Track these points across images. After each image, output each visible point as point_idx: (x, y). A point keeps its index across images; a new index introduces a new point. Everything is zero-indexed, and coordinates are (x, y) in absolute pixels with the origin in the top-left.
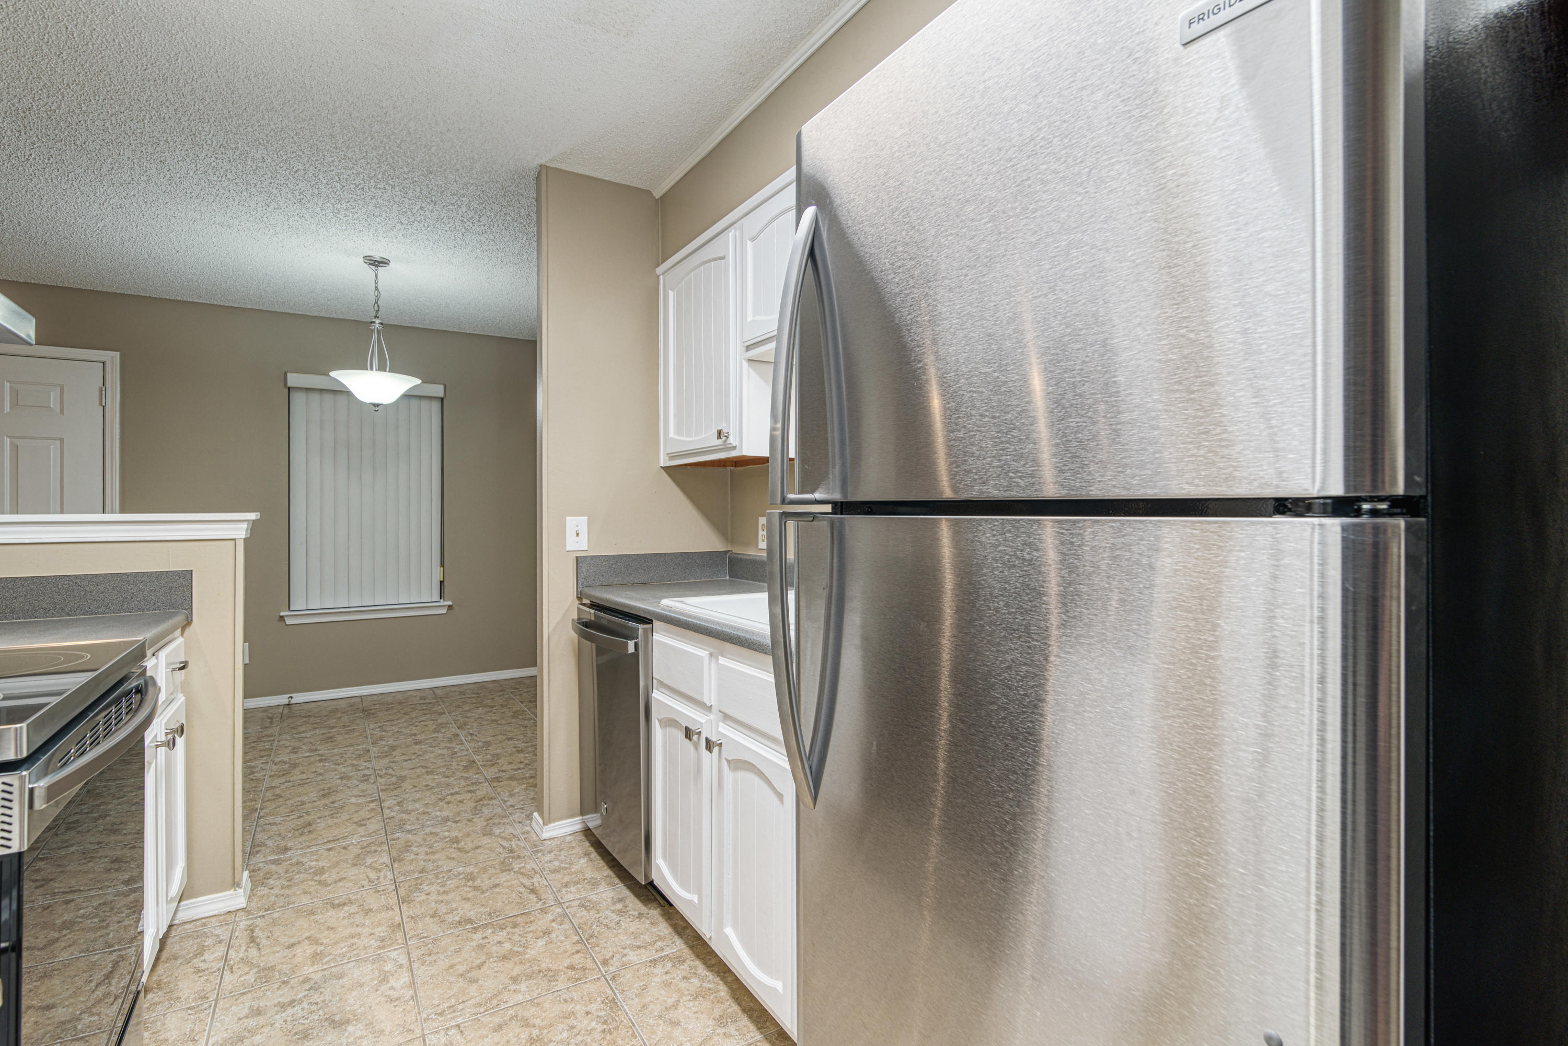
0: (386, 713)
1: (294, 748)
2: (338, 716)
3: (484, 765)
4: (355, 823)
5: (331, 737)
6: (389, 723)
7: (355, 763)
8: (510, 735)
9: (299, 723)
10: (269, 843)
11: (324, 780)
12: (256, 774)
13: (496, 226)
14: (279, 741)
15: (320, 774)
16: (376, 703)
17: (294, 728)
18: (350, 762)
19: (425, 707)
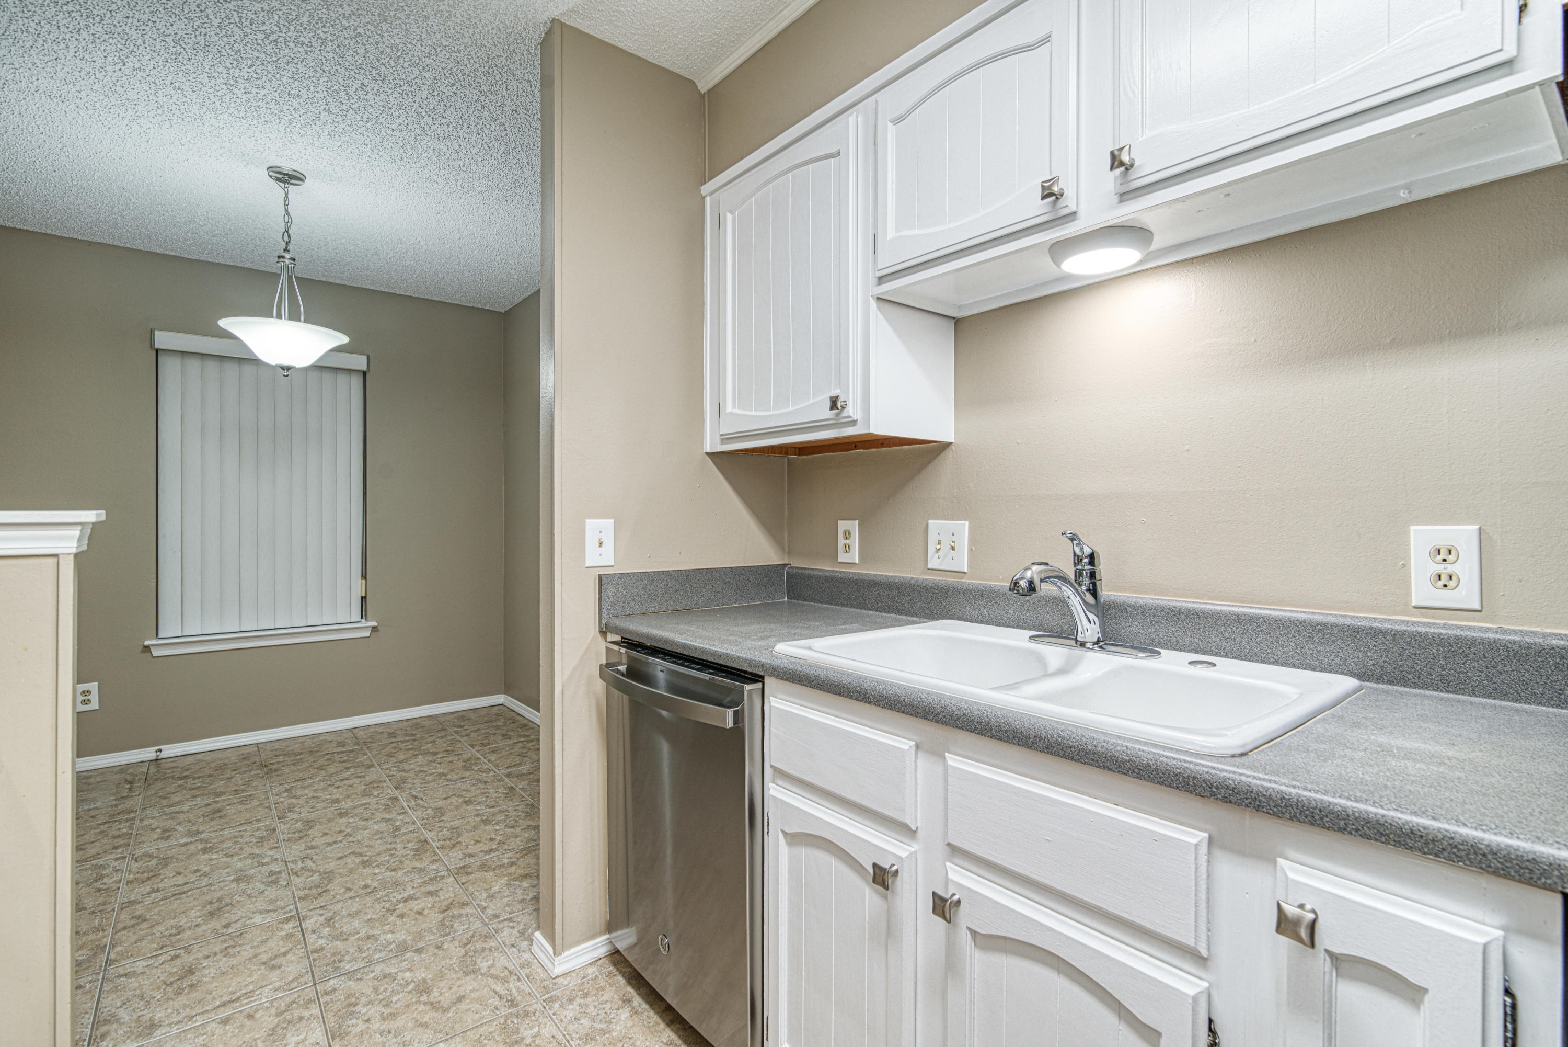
0: (292, 768)
1: (165, 831)
2: (228, 775)
3: (442, 847)
4: (264, 963)
5: (219, 811)
6: (298, 783)
7: (257, 852)
8: (468, 796)
9: (171, 789)
10: (124, 1015)
11: (211, 884)
12: (105, 880)
13: (466, 126)
14: (142, 820)
15: (205, 875)
16: (278, 753)
17: (164, 798)
18: (248, 850)
19: (346, 758)
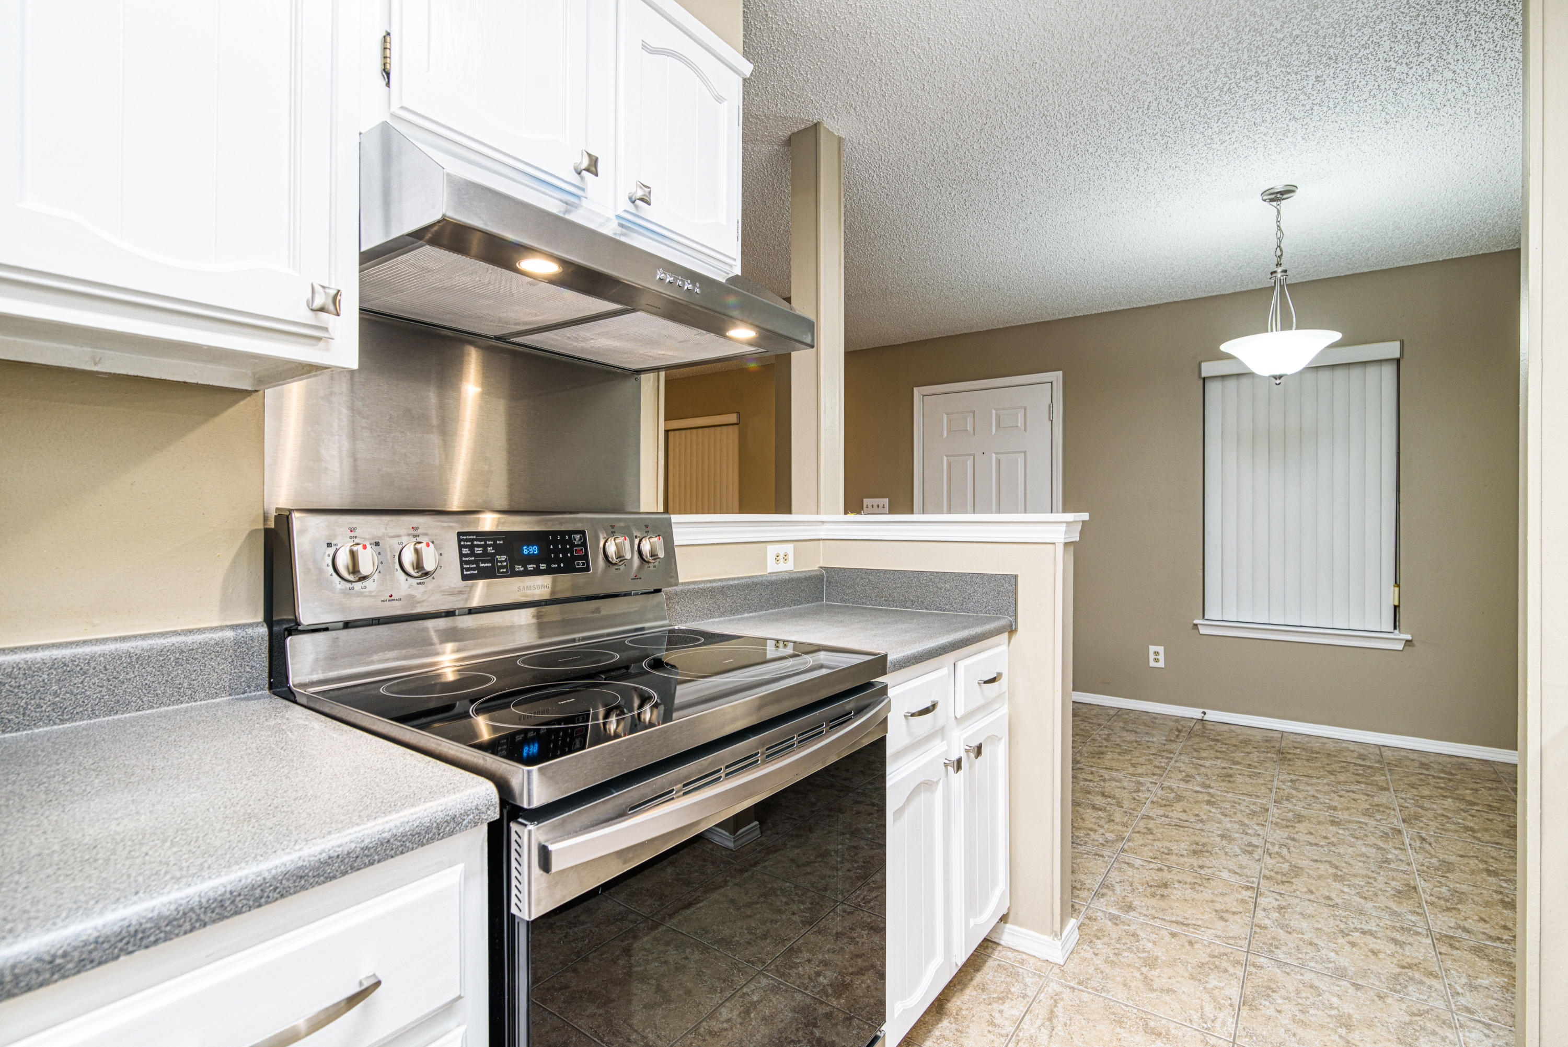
0: (1305, 763)
1: (1188, 776)
2: (1248, 750)
3: (1432, 904)
4: (1216, 911)
5: (1230, 776)
6: (1305, 779)
7: (1246, 821)
8: (1494, 866)
9: (1203, 746)
10: (1118, 888)
11: (1202, 830)
12: (1140, 794)
14: (1176, 761)
15: (1202, 821)
16: (1296, 745)
17: (1196, 750)
18: (1240, 817)
19: (1361, 772)
